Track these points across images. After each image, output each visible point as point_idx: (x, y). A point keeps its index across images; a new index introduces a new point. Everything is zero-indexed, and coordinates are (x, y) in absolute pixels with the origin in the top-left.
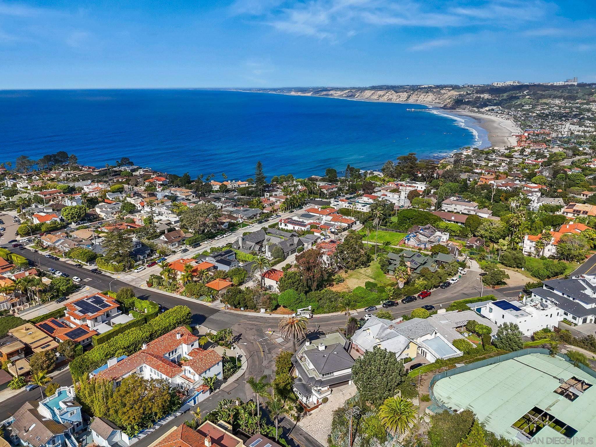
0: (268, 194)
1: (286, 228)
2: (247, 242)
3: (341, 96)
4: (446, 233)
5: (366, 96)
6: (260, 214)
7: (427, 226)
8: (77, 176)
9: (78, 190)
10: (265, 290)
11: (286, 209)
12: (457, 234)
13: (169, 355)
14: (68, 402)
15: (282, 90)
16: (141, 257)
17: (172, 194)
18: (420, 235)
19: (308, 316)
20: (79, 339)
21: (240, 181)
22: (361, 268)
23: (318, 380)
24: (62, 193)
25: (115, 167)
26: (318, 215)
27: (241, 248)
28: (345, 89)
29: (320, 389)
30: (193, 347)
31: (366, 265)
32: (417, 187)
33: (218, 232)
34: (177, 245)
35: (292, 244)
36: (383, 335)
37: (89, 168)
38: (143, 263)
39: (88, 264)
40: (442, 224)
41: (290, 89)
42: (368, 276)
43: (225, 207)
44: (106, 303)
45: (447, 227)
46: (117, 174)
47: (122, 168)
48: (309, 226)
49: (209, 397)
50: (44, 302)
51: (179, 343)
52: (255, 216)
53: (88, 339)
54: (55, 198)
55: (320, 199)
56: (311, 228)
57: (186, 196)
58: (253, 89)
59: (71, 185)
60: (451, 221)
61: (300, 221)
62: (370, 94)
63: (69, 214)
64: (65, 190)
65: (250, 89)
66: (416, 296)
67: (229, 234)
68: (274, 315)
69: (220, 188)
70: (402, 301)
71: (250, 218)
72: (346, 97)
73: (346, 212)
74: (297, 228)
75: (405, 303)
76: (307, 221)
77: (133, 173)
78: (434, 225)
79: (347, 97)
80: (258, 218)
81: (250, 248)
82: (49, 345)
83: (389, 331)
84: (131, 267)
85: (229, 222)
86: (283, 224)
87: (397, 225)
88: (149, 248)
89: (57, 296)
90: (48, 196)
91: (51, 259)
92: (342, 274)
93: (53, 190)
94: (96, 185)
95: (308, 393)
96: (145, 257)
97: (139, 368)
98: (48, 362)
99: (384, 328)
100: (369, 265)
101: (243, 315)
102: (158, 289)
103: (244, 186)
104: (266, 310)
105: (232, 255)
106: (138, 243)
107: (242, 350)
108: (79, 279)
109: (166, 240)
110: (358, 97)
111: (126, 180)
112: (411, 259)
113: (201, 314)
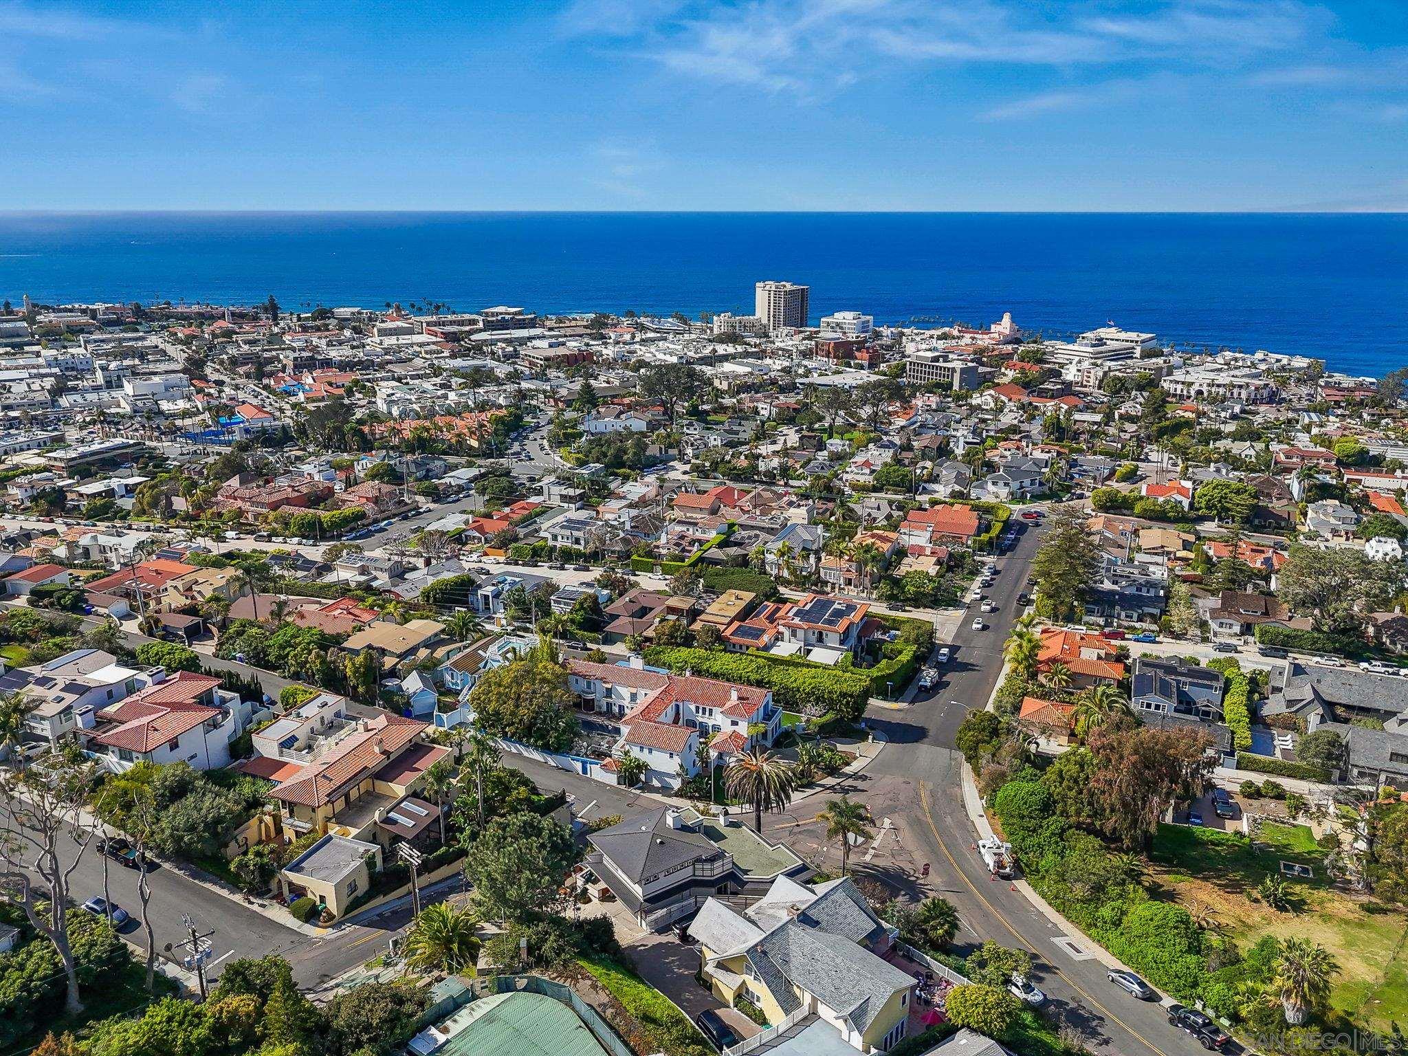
13: (697, 711)
34: (1237, 629)
51: (722, 705)
63: (1206, 496)
97: (643, 693)
106: (1148, 584)
109: (1220, 605)
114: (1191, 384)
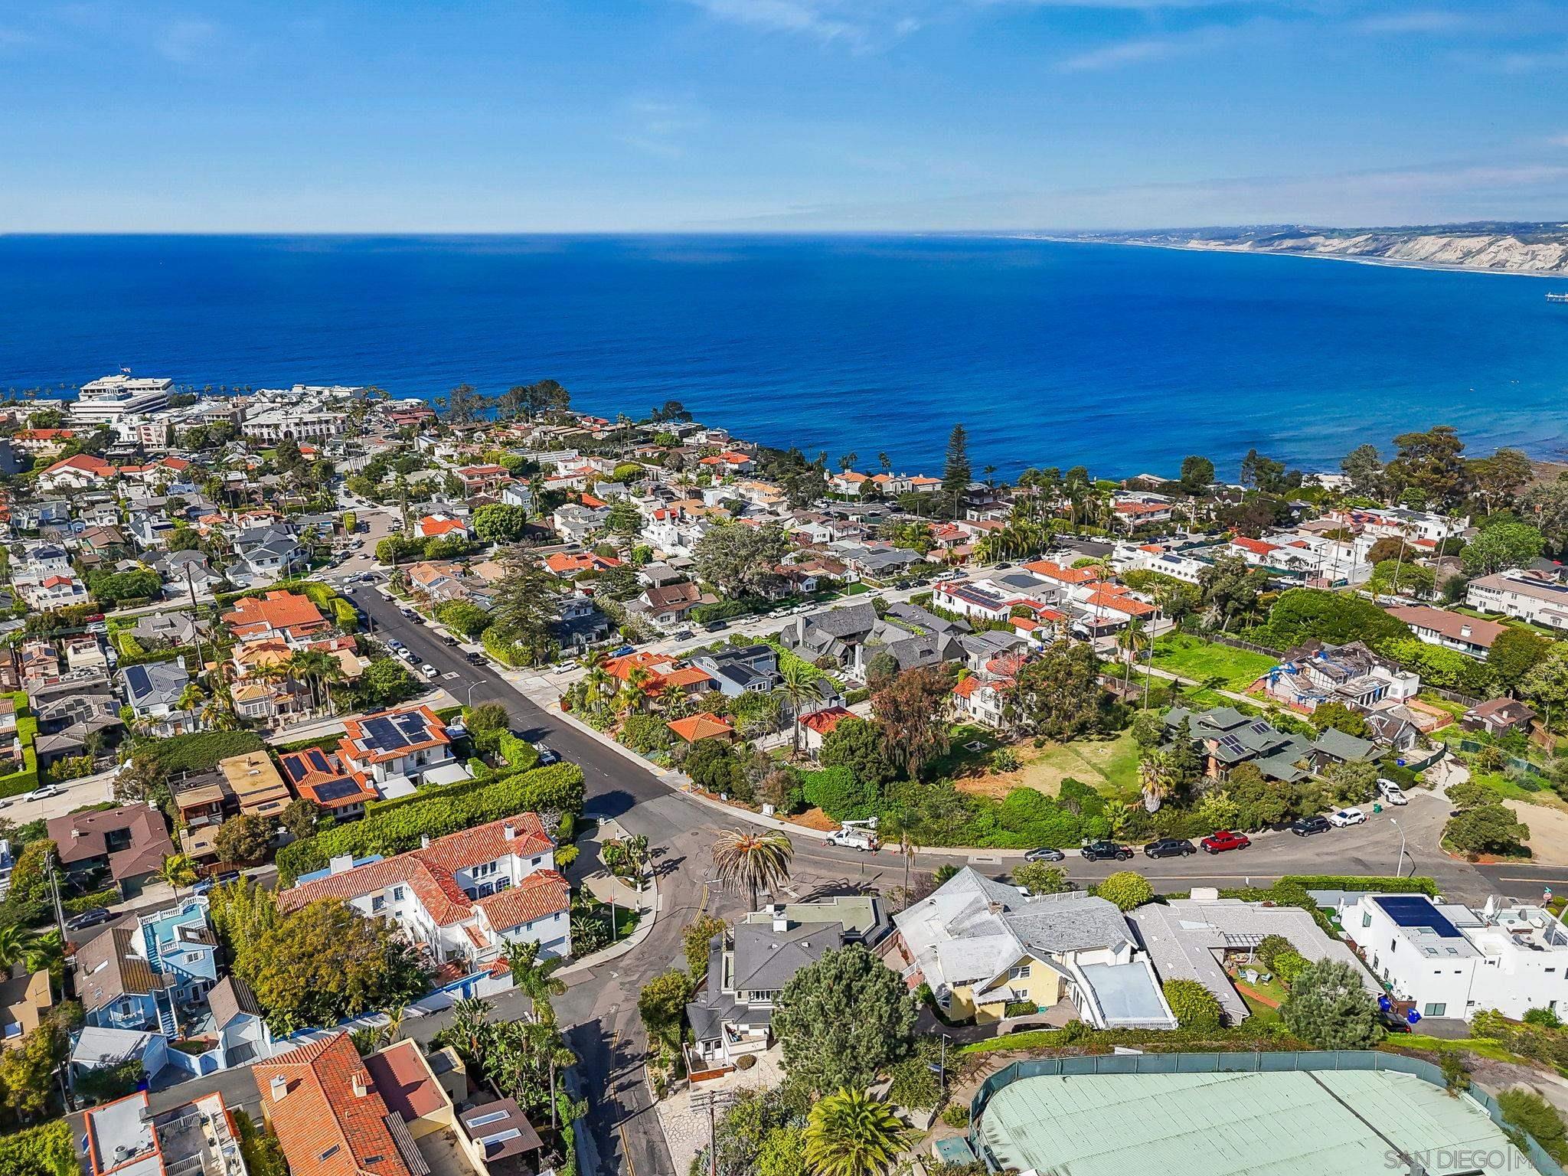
0: (975, 514)
1: (948, 607)
2: (819, 632)
3: (1343, 251)
4: (1409, 674)
5: (1423, 254)
6: (913, 563)
7: (1348, 647)
8: (561, 438)
9: (544, 471)
10: (803, 760)
11: (989, 558)
12: (1448, 683)
13: (475, 874)
14: (189, 930)
15: (1164, 234)
16: (582, 639)
17: (742, 496)
18: (1313, 670)
19: (865, 845)
20: (335, 803)
21: (921, 476)
22: (1091, 740)
23: (739, 1006)
24: (508, 476)
25: (648, 422)
26: (1055, 582)
27: (801, 643)
28: (1359, 232)
29: (747, 1032)
30: (538, 866)
31: (1109, 734)
32: (1426, 529)
33: (786, 600)
34: (673, 619)
35: (930, 652)
36: (967, 924)
37: (596, 421)
38: (580, 654)
39: (470, 640)
40: (1404, 648)
41: (1187, 234)
42: (1094, 766)
43: (842, 538)
44: (427, 732)
45: (1418, 656)
46: (648, 439)
47: (661, 428)
48: (1007, 610)
49: (511, 992)
50: (342, 711)
51: (506, 851)
52: (898, 567)
53: (355, 806)
54: (491, 484)
55: (1105, 541)
56: (1012, 615)
57: (771, 505)
58: (1082, 234)
59: (531, 458)
60: (1459, 642)
61: (988, 594)
62: (1436, 248)
63: (487, 522)
64: (515, 467)
65: (1074, 235)
66: (1196, 842)
67: (808, 608)
68: (790, 827)
69: (861, 489)
70: (1147, 848)
71: (883, 572)
72: (1356, 254)
73: (1139, 581)
74: (976, 609)
75: (1152, 856)
76: (1008, 596)
77: (685, 440)
78: (1376, 645)
79: (1361, 254)
80: (905, 573)
81: (820, 648)
82: (275, 805)
83: (986, 916)
84: (548, 659)
85: (820, 578)
86: (944, 597)
87: (1269, 633)
88: (605, 619)
89: (371, 702)
90: (476, 479)
91: (408, 620)
92: (1025, 750)
93: (491, 465)
94: (584, 462)
95: (710, 1033)
96: (590, 639)
97: (392, 890)
98: (249, 840)
99: (978, 905)
100: (1118, 736)
101: (719, 811)
102: (579, 718)
103: (930, 489)
104: (776, 810)
105: (767, 658)
106: (583, 605)
107: (660, 896)
108: (434, 672)
109: (650, 604)
110: (1393, 258)
111: (660, 456)
112: (1228, 734)
113: (629, 792)
114: (277, 426)
